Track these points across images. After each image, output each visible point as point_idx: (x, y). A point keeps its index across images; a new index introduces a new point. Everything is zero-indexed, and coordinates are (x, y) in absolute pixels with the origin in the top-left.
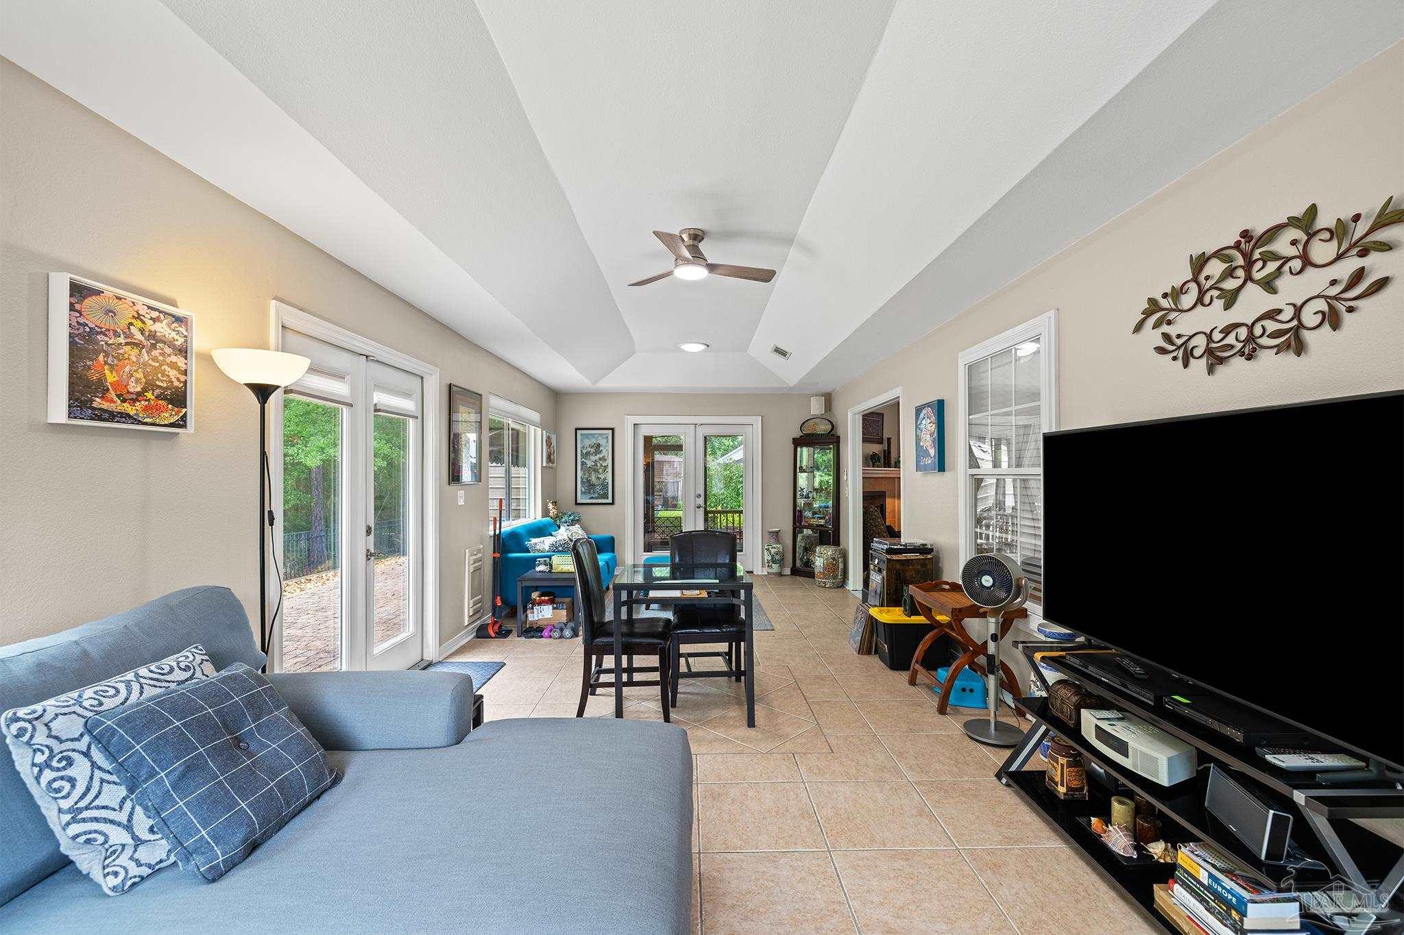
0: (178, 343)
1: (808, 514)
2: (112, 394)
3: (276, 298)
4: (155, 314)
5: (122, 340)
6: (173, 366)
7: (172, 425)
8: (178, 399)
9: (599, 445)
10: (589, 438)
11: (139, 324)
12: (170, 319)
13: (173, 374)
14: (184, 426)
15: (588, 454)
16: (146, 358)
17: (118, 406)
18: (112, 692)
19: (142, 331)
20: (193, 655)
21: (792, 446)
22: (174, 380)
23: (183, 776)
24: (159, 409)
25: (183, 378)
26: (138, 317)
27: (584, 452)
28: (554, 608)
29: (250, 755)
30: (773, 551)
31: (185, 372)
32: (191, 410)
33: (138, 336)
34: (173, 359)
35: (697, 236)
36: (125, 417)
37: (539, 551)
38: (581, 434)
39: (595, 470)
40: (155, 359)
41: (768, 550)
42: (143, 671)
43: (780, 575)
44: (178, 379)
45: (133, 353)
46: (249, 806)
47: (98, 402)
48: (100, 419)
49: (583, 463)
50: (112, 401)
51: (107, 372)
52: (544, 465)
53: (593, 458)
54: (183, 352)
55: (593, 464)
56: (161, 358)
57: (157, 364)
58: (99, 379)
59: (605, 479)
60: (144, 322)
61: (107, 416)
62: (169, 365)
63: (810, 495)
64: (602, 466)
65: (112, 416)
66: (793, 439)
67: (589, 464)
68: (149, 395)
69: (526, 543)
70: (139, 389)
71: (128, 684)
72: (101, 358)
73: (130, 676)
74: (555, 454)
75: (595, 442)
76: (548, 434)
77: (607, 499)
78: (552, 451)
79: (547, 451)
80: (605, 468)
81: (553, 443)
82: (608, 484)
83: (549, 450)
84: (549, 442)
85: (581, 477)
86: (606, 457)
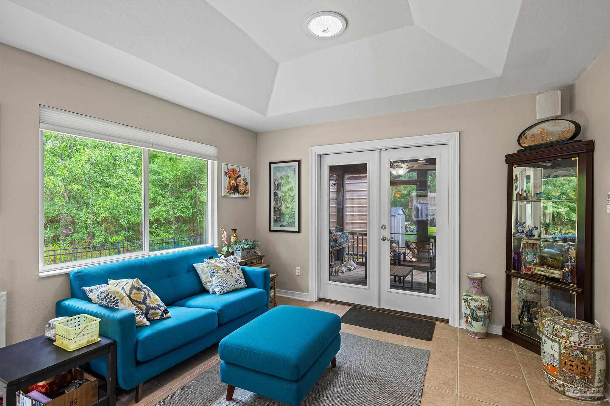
1: (529, 257)
9: (288, 177)
10: (279, 171)
15: (279, 185)
21: (506, 166)
27: (276, 183)
30: (473, 304)
38: (274, 168)
39: (285, 200)
41: (466, 301)
43: (487, 335)
49: (275, 194)
52: (223, 195)
53: (283, 189)
55: (283, 194)
59: (292, 208)
63: (535, 233)
64: (290, 196)
66: (507, 156)
67: (280, 194)
69: (84, 288)
74: (248, 187)
75: (285, 174)
76: (230, 167)
77: (295, 227)
78: (242, 183)
79: (230, 182)
80: (293, 197)
81: (242, 177)
82: (295, 213)
83: (233, 182)
84: (233, 174)
85: (274, 207)
86: (294, 187)
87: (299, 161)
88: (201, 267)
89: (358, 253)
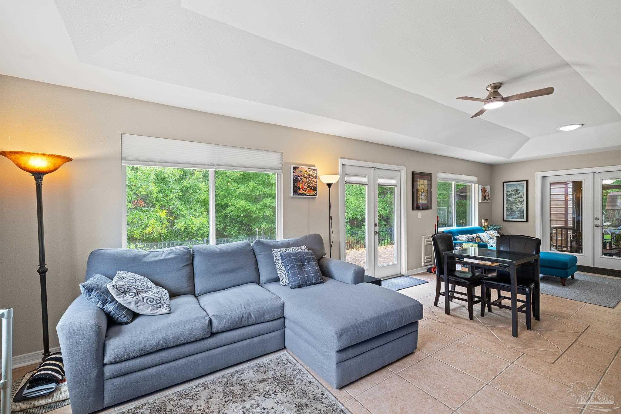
0: (314, 176)
2: (301, 189)
3: (340, 158)
4: (309, 170)
5: (303, 177)
6: (314, 181)
7: (313, 195)
8: (315, 189)
9: (518, 190)
10: (511, 187)
11: (306, 173)
12: (312, 170)
13: (313, 183)
14: (316, 195)
15: (511, 195)
16: (308, 180)
17: (302, 192)
18: (288, 250)
19: (307, 174)
20: (304, 247)
22: (314, 184)
23: (291, 268)
24: (310, 192)
25: (316, 184)
26: (306, 171)
27: (508, 194)
28: (462, 266)
29: (304, 268)
31: (316, 182)
32: (318, 191)
33: (306, 175)
34: (313, 179)
35: (497, 87)
36: (304, 194)
37: (461, 240)
38: (507, 185)
39: (515, 203)
40: (310, 180)
42: (294, 248)
44: (315, 184)
45: (305, 180)
46: (300, 277)
47: (299, 192)
48: (299, 195)
49: (507, 200)
50: (301, 191)
51: (300, 185)
52: (480, 201)
53: (514, 197)
54: (316, 177)
55: (514, 200)
56: (311, 180)
57: (310, 181)
58: (299, 187)
59: (522, 208)
60: (307, 172)
61: (300, 194)
62: (312, 181)
64: (519, 201)
65: (301, 194)
67: (511, 200)
68: (308, 189)
69: (455, 236)
70: (306, 188)
71: (291, 249)
72: (299, 182)
73: (292, 248)
74: (490, 196)
75: (515, 188)
76: (483, 186)
77: (523, 218)
78: (487, 194)
79: (483, 194)
80: (522, 202)
81: (487, 191)
82: (524, 211)
83: (484, 194)
84: (484, 190)
85: (507, 207)
86: (522, 196)
87: (527, 181)
88: (482, 235)
89: (557, 245)
